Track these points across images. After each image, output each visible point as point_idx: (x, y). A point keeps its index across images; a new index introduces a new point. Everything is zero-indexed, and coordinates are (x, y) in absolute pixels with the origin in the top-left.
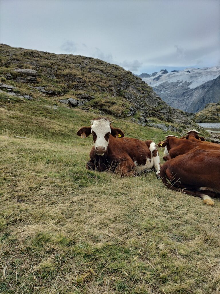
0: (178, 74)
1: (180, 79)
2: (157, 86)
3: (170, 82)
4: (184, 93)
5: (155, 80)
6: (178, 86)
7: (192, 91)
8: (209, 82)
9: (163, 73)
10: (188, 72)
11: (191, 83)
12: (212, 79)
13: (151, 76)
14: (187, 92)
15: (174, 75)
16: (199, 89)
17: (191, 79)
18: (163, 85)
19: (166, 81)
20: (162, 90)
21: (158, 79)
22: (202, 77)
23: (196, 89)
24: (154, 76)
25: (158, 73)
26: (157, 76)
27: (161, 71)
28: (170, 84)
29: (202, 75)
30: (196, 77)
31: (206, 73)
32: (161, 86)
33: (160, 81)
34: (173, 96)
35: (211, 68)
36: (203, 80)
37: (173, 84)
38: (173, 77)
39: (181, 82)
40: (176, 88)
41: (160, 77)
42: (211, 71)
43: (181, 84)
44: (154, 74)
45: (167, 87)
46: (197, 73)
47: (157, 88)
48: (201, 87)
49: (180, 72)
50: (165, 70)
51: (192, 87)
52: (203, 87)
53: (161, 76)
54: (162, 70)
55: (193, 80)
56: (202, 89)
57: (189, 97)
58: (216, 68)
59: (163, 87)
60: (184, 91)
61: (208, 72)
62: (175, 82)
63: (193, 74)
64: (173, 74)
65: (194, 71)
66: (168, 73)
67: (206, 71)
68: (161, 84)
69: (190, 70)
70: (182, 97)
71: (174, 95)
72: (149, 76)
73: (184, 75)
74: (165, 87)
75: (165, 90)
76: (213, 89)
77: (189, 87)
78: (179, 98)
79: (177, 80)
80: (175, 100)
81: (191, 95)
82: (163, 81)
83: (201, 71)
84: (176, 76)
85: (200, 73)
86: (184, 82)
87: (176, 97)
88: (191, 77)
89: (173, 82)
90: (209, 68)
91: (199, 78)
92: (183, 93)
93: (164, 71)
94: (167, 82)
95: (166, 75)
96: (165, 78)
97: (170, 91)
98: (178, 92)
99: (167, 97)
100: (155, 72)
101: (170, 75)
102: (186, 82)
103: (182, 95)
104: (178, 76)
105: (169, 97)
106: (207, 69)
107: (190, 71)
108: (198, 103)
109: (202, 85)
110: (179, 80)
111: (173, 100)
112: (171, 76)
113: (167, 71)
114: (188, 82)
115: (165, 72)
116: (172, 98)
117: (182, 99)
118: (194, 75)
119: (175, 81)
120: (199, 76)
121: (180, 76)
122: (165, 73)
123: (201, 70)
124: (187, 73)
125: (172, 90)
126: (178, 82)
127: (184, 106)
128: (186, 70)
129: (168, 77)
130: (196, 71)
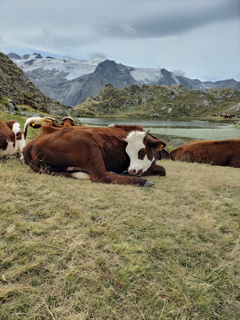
0: (53, 61)
1: (57, 67)
2: (29, 72)
3: (45, 69)
4: (61, 84)
5: (27, 63)
6: (54, 75)
7: (69, 83)
8: (85, 75)
9: (36, 58)
10: (65, 61)
11: (68, 74)
12: (88, 73)
13: (22, 58)
14: (64, 83)
15: (49, 62)
16: (76, 82)
17: (68, 70)
18: (36, 71)
19: (40, 67)
20: (36, 77)
21: (30, 63)
22: (79, 69)
23: (73, 81)
24: (25, 59)
25: (30, 56)
26: (30, 59)
28: (45, 71)
29: (79, 67)
30: (73, 68)
31: (82, 66)
32: (35, 72)
33: (34, 66)
34: (48, 85)
35: (87, 61)
36: (80, 73)
37: (49, 72)
38: (48, 63)
39: (57, 71)
40: (52, 77)
41: (34, 62)
42: (87, 64)
43: (57, 74)
44: (26, 57)
45: (42, 74)
46: (74, 64)
47: (30, 74)
48: (78, 80)
49: (55, 59)
50: (38, 53)
51: (70, 78)
52: (80, 80)
53: (34, 60)
54: (35, 54)
56: (79, 82)
57: (66, 89)
58: (92, 62)
59: (38, 74)
60: (61, 82)
61: (85, 65)
62: (51, 71)
63: (69, 64)
64: (49, 60)
65: (70, 61)
66: (42, 58)
67: (82, 63)
68: (34, 70)
69: (66, 59)
70: (58, 88)
71: (50, 85)
72: (19, 58)
73: (60, 64)
74: (39, 74)
75: (40, 77)
76: (89, 84)
77: (65, 78)
78: (56, 89)
79: (53, 68)
80: (52, 90)
81: (68, 87)
82: (36, 67)
83: (78, 63)
84: (51, 63)
85: (77, 65)
86: (60, 71)
87: (53, 87)
88: (68, 68)
89: (48, 70)
90: (86, 61)
91: (76, 69)
92: (59, 84)
93: (37, 55)
94: (41, 69)
95: (39, 60)
96: (38, 63)
97: (45, 80)
98: (55, 82)
99: (43, 86)
100: (27, 55)
101: (44, 61)
102: (62, 72)
103: (59, 86)
104: (53, 63)
105: (44, 86)
106: (83, 61)
107: (66, 61)
108: (76, 96)
109: (79, 78)
110: (55, 69)
111: (49, 90)
112: (46, 62)
113: (41, 55)
114: (65, 72)
115: (39, 56)
116: (48, 88)
117: (58, 90)
118: (71, 66)
119: (50, 69)
120: (76, 68)
121: (56, 64)
122: (38, 58)
123: (77, 61)
124: (63, 62)
125: (48, 79)
126: (54, 71)
127: (61, 98)
128: (62, 59)
129: (42, 63)
130: (73, 62)
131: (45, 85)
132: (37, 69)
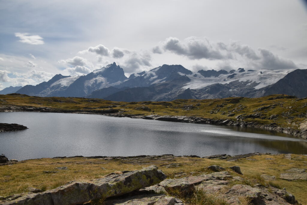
0: (252, 73)
2: (226, 84)
3: (240, 81)
4: (248, 93)
5: (229, 77)
6: (247, 85)
7: (256, 91)
9: (239, 72)
10: (261, 73)
11: (259, 84)
13: (228, 73)
16: (262, 90)
17: (260, 80)
18: (233, 83)
20: (231, 87)
21: (232, 77)
22: (271, 79)
23: (260, 90)
24: (231, 73)
25: (235, 71)
27: (238, 69)
29: (272, 77)
30: (265, 78)
31: (276, 75)
33: (233, 79)
37: (243, 83)
39: (250, 82)
40: (244, 87)
41: (235, 76)
42: (281, 74)
43: (249, 84)
45: (236, 85)
46: (268, 75)
49: (255, 71)
50: (242, 68)
51: (257, 88)
53: (236, 74)
54: (240, 69)
55: (262, 81)
56: (265, 91)
60: (249, 91)
61: (279, 75)
62: (245, 82)
64: (248, 73)
65: (266, 72)
66: (245, 71)
72: (226, 73)
73: (256, 75)
74: (234, 85)
77: (255, 87)
82: (236, 79)
84: (248, 76)
85: (271, 75)
86: (253, 82)
89: (243, 81)
91: (268, 79)
94: (238, 80)
95: (241, 73)
100: (233, 70)
107: (263, 72)
109: (266, 87)
110: (249, 80)
112: (245, 75)
113: (244, 69)
114: (256, 82)
115: (242, 70)
118: (265, 76)
119: (245, 81)
120: (268, 78)
121: (253, 76)
123: (273, 72)
124: (259, 74)
126: (247, 82)
128: (260, 71)
129: (242, 76)
130: (268, 73)
131: (234, 94)
132: (234, 81)
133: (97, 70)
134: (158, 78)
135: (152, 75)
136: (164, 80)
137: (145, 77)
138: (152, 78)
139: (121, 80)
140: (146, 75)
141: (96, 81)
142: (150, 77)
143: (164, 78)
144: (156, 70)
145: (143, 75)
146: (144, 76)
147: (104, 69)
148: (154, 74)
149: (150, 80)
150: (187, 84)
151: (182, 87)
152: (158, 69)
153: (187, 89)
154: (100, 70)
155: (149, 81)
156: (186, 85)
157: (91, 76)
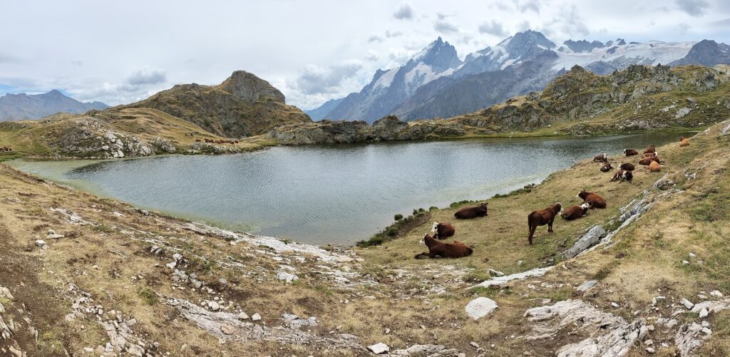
0: (637, 47)
1: (641, 54)
2: (610, 62)
3: (627, 57)
5: (609, 52)
8: (675, 62)
10: (652, 45)
11: (654, 61)
15: (632, 48)
17: (655, 56)
18: (618, 61)
21: (612, 51)
24: (608, 46)
26: (613, 46)
28: (626, 60)
29: (668, 52)
30: (660, 53)
31: (672, 50)
32: (616, 61)
33: (615, 55)
36: (669, 59)
37: (631, 60)
38: (631, 50)
39: (641, 59)
43: (641, 61)
45: (623, 64)
46: (663, 48)
47: (610, 64)
49: (641, 44)
53: (617, 47)
58: (685, 45)
59: (619, 64)
62: (633, 59)
63: (657, 49)
64: (632, 46)
65: (658, 45)
67: (673, 46)
68: (616, 59)
69: (654, 43)
72: (602, 46)
73: (646, 49)
74: (621, 64)
82: (618, 55)
83: (669, 46)
85: (666, 49)
86: (645, 58)
88: (654, 53)
89: (630, 58)
94: (624, 56)
95: (622, 47)
96: (621, 51)
101: (626, 48)
102: (648, 59)
104: (638, 49)
107: (654, 45)
110: (639, 56)
118: (658, 51)
119: (633, 57)
121: (641, 49)
123: (666, 45)
124: (649, 47)
126: (637, 59)
128: (650, 43)
130: (661, 46)
132: (619, 58)
133: (417, 54)
134: (510, 58)
135: (500, 54)
136: (519, 60)
137: (492, 58)
138: (502, 58)
139: (452, 67)
140: (492, 53)
141: (417, 72)
142: (498, 57)
143: (519, 57)
144: (506, 43)
145: (487, 54)
146: (490, 56)
147: (425, 52)
148: (503, 51)
149: (498, 61)
150: (557, 62)
151: (549, 68)
152: (509, 41)
153: (559, 70)
154: (420, 53)
155: (498, 63)
156: (556, 64)
157: (411, 64)
